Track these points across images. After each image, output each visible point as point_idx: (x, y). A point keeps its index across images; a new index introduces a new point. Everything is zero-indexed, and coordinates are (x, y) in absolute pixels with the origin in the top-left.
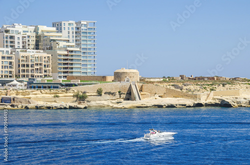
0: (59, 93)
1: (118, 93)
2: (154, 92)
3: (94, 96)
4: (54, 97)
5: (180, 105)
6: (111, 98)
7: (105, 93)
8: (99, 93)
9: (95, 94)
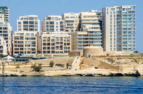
0: (20, 65)
1: (66, 65)
2: (91, 64)
3: (47, 67)
4: (16, 68)
5: (98, 74)
6: (60, 69)
7: (56, 65)
8: (51, 65)
9: (48, 66)
